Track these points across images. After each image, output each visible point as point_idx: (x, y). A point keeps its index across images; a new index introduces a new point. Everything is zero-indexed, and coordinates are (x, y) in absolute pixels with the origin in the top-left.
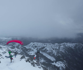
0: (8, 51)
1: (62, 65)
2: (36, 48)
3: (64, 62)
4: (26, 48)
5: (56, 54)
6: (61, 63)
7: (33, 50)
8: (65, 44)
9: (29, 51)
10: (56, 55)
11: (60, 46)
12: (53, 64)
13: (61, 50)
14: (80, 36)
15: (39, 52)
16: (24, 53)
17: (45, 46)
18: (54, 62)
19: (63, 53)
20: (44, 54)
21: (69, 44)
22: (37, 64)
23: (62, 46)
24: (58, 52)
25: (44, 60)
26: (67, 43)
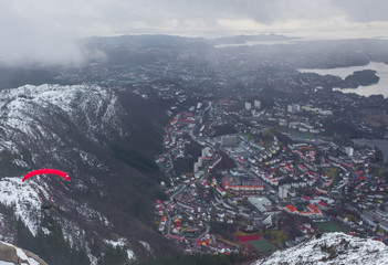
1: (26, 194)
6: (18, 186)
8: (28, 92)
11: (9, 101)
13: (12, 122)
19: (24, 136)
21: (50, 93)
23: (17, 104)
26: (38, 88)
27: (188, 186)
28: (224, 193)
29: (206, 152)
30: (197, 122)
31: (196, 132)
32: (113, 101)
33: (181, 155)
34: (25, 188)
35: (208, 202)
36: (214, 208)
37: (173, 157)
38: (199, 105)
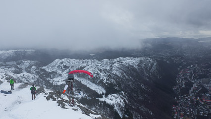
0: (6, 79)
1: (119, 101)
2: (67, 70)
3: (121, 94)
4: (47, 70)
5: (105, 80)
6: (115, 97)
7: (60, 75)
8: (121, 60)
9: (52, 76)
10: (106, 82)
11: (113, 63)
12: (101, 99)
13: (114, 72)
14: (149, 45)
15: (73, 79)
16: (41, 82)
17: (85, 65)
18: (104, 96)
19: (119, 78)
20: (84, 82)
21: (129, 60)
22: (69, 102)
23: (116, 65)
24: (109, 76)
25: (84, 93)
26: (125, 59)
27: (187, 100)
28: (203, 103)
29: (195, 86)
30: (191, 73)
31: (190, 77)
32: (155, 64)
33: (184, 86)
34: (118, 98)
35: (196, 107)
36: (198, 110)
37: (180, 87)
38: (192, 66)
